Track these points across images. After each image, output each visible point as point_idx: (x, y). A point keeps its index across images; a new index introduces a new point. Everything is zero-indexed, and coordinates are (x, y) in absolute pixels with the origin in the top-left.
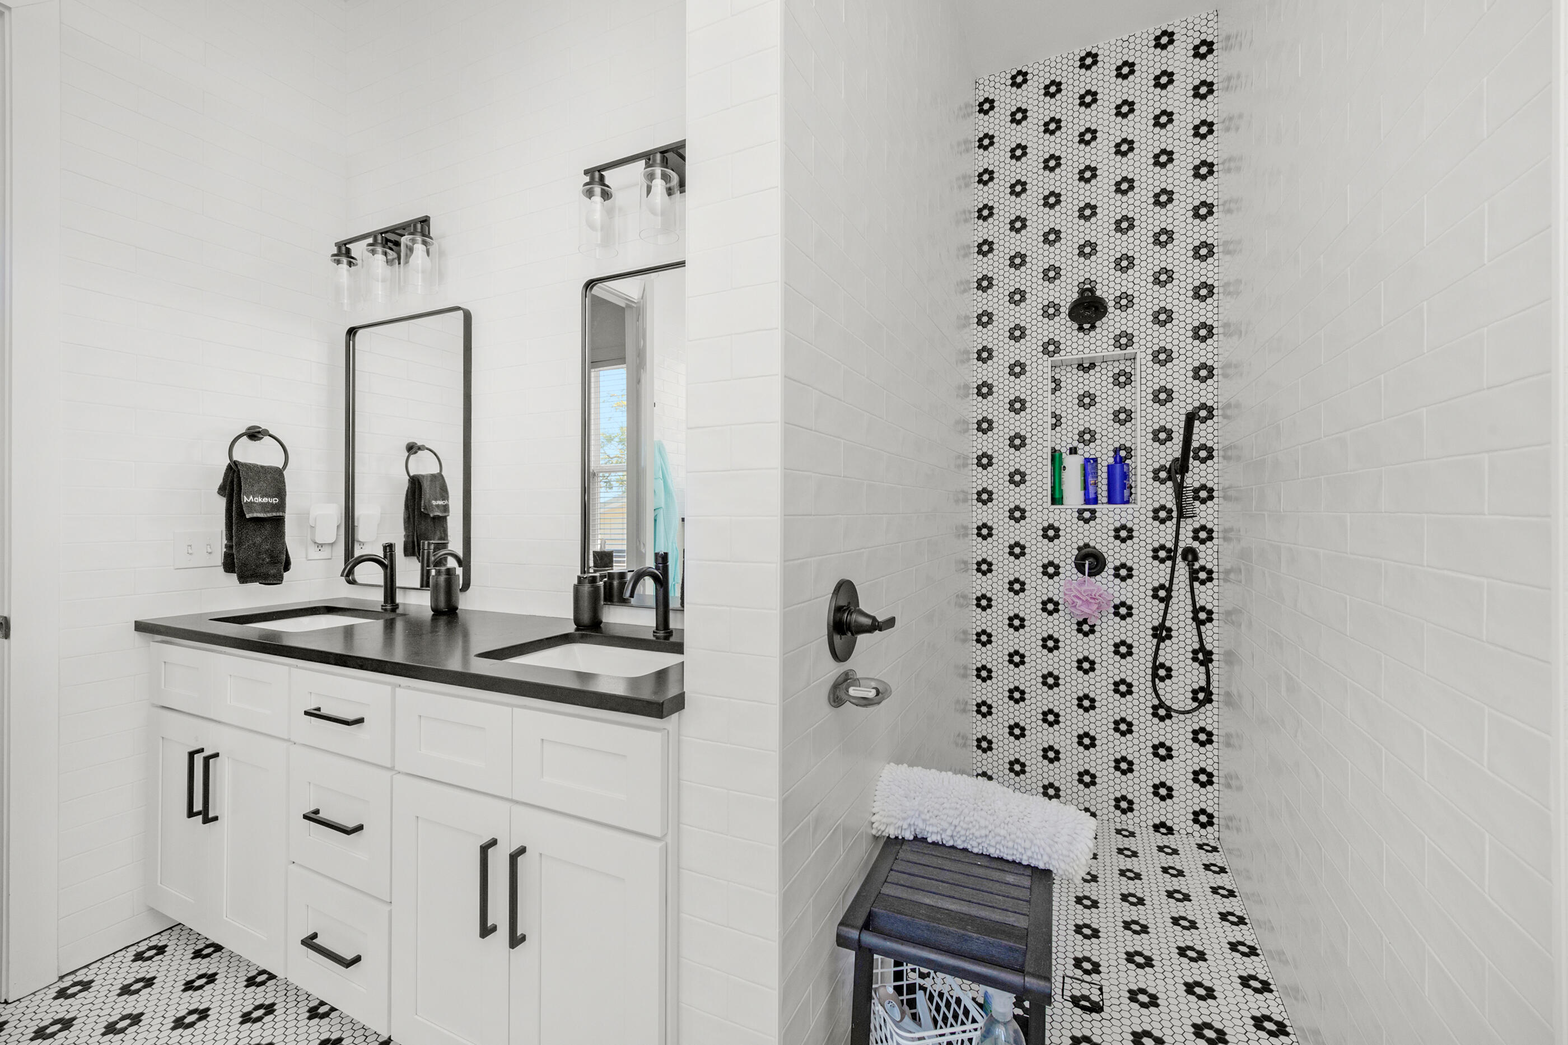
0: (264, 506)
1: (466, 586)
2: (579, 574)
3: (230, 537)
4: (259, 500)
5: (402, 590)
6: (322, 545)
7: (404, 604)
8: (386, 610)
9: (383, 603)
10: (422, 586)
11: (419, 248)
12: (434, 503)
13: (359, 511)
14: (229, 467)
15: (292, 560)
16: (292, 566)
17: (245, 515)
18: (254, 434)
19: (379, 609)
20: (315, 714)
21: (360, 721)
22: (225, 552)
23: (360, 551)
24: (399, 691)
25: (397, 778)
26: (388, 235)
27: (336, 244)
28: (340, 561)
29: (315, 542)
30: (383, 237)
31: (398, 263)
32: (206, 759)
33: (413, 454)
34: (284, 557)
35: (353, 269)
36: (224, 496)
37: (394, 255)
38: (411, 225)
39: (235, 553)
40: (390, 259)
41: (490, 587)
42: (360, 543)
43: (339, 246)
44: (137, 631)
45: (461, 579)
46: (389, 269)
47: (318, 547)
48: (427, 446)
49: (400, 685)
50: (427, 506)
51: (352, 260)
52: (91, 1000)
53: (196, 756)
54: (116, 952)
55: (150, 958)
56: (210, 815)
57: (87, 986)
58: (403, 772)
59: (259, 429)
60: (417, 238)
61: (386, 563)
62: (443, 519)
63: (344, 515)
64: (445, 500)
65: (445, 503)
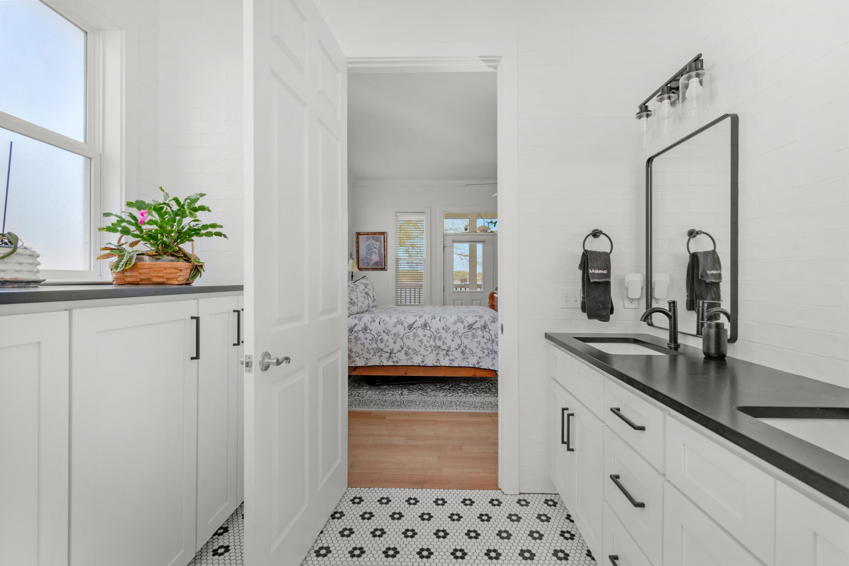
0: (600, 275)
1: (734, 338)
3: (584, 293)
4: (597, 272)
5: (683, 335)
6: (633, 299)
7: (685, 345)
8: (670, 348)
9: (668, 342)
10: (698, 334)
11: (694, 81)
13: (656, 278)
14: (584, 254)
15: (615, 308)
16: (615, 311)
17: (590, 281)
18: (596, 234)
19: (666, 346)
20: (616, 411)
21: (642, 429)
22: (582, 301)
23: (655, 305)
24: (668, 418)
25: (666, 483)
26: (671, 83)
27: (639, 107)
28: (643, 310)
29: (629, 298)
30: (668, 87)
31: (678, 101)
32: (569, 415)
33: (693, 238)
34: (610, 305)
35: (649, 118)
36: (581, 270)
37: (675, 96)
38: (687, 67)
39: (586, 302)
40: (672, 100)
41: (755, 343)
42: (655, 300)
43: (641, 107)
44: (545, 339)
45: (729, 333)
46: (673, 107)
47: (630, 300)
48: (703, 231)
49: (670, 413)
50: (704, 275)
51: (649, 113)
52: (527, 513)
53: (565, 411)
54: (539, 494)
55: (550, 506)
56: (571, 447)
57: (527, 504)
58: (669, 481)
59: (598, 231)
60: (692, 75)
61: (671, 314)
62: (717, 285)
63: (645, 281)
64: (718, 270)
65: (717, 272)
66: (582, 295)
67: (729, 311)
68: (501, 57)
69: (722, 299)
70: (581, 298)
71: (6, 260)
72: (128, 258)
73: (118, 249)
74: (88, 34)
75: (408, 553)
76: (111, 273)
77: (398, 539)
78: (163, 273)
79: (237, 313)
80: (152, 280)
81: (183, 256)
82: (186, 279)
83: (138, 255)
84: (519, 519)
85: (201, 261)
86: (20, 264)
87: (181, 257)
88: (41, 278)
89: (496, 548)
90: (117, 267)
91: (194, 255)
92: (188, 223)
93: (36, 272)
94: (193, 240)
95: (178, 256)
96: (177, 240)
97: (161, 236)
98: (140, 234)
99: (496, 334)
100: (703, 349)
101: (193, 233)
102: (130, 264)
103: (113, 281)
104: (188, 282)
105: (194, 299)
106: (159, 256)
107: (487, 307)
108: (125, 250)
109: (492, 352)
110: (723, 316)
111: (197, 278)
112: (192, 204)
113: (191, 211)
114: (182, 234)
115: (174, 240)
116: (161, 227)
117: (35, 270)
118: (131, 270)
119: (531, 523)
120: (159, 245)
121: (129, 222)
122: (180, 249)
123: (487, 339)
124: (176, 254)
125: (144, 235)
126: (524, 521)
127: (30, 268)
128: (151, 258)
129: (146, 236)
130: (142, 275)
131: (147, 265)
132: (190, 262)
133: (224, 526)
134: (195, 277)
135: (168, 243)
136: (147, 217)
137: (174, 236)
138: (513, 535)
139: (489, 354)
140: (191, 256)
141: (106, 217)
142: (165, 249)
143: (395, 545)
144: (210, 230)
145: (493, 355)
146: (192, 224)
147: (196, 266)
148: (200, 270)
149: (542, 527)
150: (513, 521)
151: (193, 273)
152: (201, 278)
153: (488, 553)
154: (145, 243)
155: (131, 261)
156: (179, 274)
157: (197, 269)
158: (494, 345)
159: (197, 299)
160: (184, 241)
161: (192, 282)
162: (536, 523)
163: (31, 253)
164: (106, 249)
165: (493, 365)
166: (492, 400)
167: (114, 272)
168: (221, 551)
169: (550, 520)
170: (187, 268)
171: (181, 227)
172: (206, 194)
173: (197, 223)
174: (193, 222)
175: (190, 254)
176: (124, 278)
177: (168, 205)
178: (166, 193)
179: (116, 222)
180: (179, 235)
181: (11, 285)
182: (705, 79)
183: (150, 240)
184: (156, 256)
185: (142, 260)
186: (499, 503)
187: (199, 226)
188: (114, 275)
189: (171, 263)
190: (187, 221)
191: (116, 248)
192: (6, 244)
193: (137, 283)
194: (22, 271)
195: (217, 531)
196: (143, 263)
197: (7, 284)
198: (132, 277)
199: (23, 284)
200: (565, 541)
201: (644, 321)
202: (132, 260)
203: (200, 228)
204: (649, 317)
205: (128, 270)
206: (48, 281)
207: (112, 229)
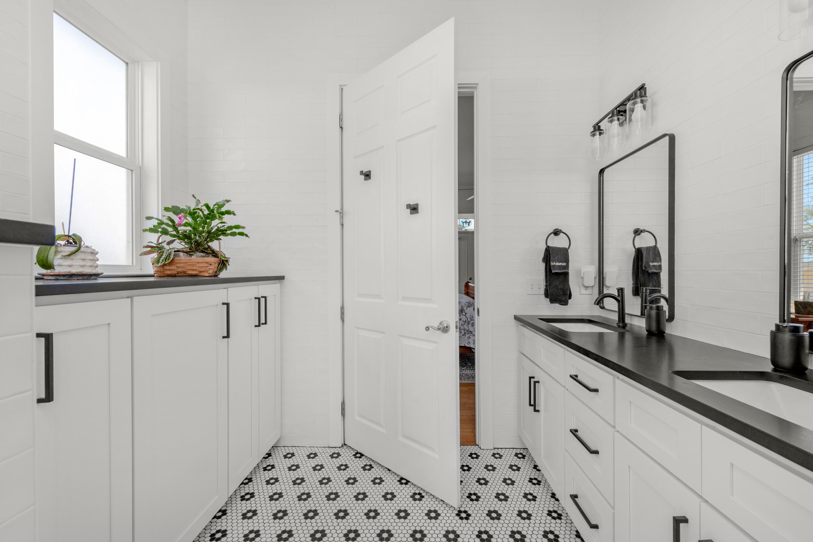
0: (560, 267)
1: (671, 318)
2: (778, 322)
3: (546, 282)
4: (558, 264)
5: (629, 316)
6: (587, 287)
7: (631, 324)
8: (619, 326)
9: (617, 321)
10: (642, 314)
11: (639, 106)
12: (651, 264)
13: (607, 269)
14: (546, 249)
15: (572, 294)
16: (573, 297)
17: (552, 271)
18: (556, 233)
19: (615, 325)
20: (574, 378)
21: (596, 391)
22: (545, 288)
23: (606, 291)
24: (617, 381)
25: (616, 433)
26: (620, 107)
27: (593, 126)
28: (596, 296)
29: (584, 286)
30: (617, 110)
31: (625, 122)
32: (535, 382)
33: (638, 235)
34: (569, 292)
35: (602, 136)
36: (545, 263)
37: (623, 118)
38: (633, 95)
39: (548, 289)
40: (621, 121)
41: (689, 321)
42: (606, 287)
43: (594, 127)
44: (515, 320)
45: (667, 314)
46: (621, 127)
47: (585, 288)
48: (646, 230)
49: (618, 378)
50: (647, 266)
51: (601, 131)
52: (501, 464)
53: (532, 379)
54: (510, 448)
55: (520, 458)
56: (537, 409)
57: (501, 457)
58: (619, 431)
59: (558, 230)
60: (637, 101)
61: (619, 298)
62: (658, 275)
63: (598, 271)
64: (659, 262)
65: (658, 264)
66: (545, 284)
67: (667, 296)
68: (477, 84)
69: (662, 286)
70: (544, 286)
71: (72, 257)
72: (167, 254)
73: (158, 247)
74: (129, 65)
75: (403, 496)
76: (153, 267)
77: (395, 486)
78: (196, 267)
79: (257, 300)
80: (187, 273)
81: (212, 252)
82: (215, 272)
83: (175, 251)
84: (494, 469)
85: (227, 256)
86: (84, 260)
87: (210, 253)
88: (100, 272)
89: (476, 492)
90: (158, 262)
91: (221, 251)
92: (216, 224)
93: (95, 267)
94: (220, 239)
95: (208, 253)
96: (207, 239)
97: (194, 236)
98: (177, 234)
99: (471, 317)
100: (646, 327)
101: (220, 233)
102: (169, 259)
103: (155, 274)
104: (216, 274)
105: (224, 289)
106: (192, 252)
107: (463, 294)
108: (164, 248)
109: (468, 332)
110: (662, 300)
111: (224, 271)
112: (220, 209)
113: (220, 215)
114: (211, 234)
115: (205, 239)
116: (194, 228)
117: (95, 265)
118: (169, 264)
119: (504, 472)
120: (192, 243)
121: (167, 225)
122: (209, 247)
123: (463, 321)
124: (206, 251)
125: (180, 235)
126: (498, 470)
127: (91, 263)
128: (185, 254)
129: (182, 236)
130: (179, 268)
131: (183, 260)
132: (218, 257)
133: (249, 477)
134: (222, 269)
135: (199, 241)
136: (184, 220)
137: (205, 236)
138: (490, 481)
139: (465, 334)
140: (218, 253)
141: (148, 220)
142: (197, 246)
143: (392, 490)
144: (234, 230)
145: (469, 335)
146: (220, 225)
147: (223, 261)
148: (226, 264)
149: (513, 475)
150: (489, 470)
151: (220, 266)
152: (227, 271)
153: (470, 496)
154: (181, 242)
155: (169, 257)
156: (209, 268)
157: (223, 263)
158: (470, 326)
159: (227, 288)
160: (213, 239)
161: (219, 274)
162: (508, 472)
163: (92, 251)
164: (148, 246)
165: (469, 343)
166: (468, 373)
167: (155, 266)
168: (248, 497)
169: (520, 470)
170: (216, 263)
171: (210, 228)
172: (231, 200)
173: (223, 224)
174: (220, 224)
175: (217, 251)
176: (164, 272)
177: (201, 210)
178: (198, 200)
179: (157, 224)
180: (209, 235)
181: (76, 277)
182: (648, 104)
183: (185, 239)
184: (189, 253)
185: (178, 256)
186: (477, 456)
187: (225, 227)
188: (155, 269)
189: (203, 258)
190: (215, 224)
191: (156, 246)
192: (71, 243)
193: (174, 275)
194: (85, 266)
195: (243, 481)
196: (179, 258)
197: (73, 277)
198: (171, 270)
199: (86, 277)
200: (533, 486)
201: (597, 304)
202: (171, 256)
203: (225, 229)
204: (601, 301)
205: (167, 265)
206: (105, 274)
207: (153, 230)
